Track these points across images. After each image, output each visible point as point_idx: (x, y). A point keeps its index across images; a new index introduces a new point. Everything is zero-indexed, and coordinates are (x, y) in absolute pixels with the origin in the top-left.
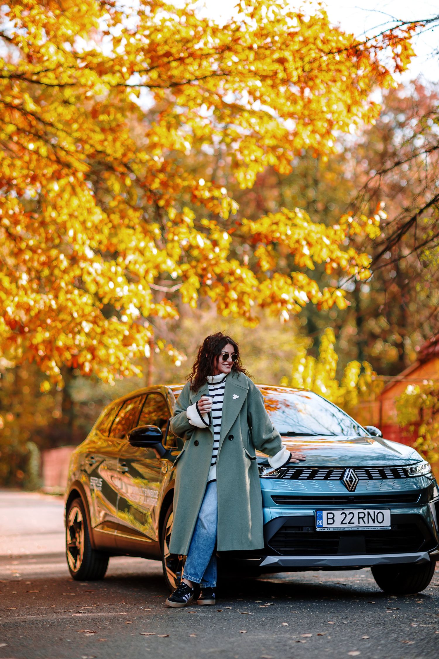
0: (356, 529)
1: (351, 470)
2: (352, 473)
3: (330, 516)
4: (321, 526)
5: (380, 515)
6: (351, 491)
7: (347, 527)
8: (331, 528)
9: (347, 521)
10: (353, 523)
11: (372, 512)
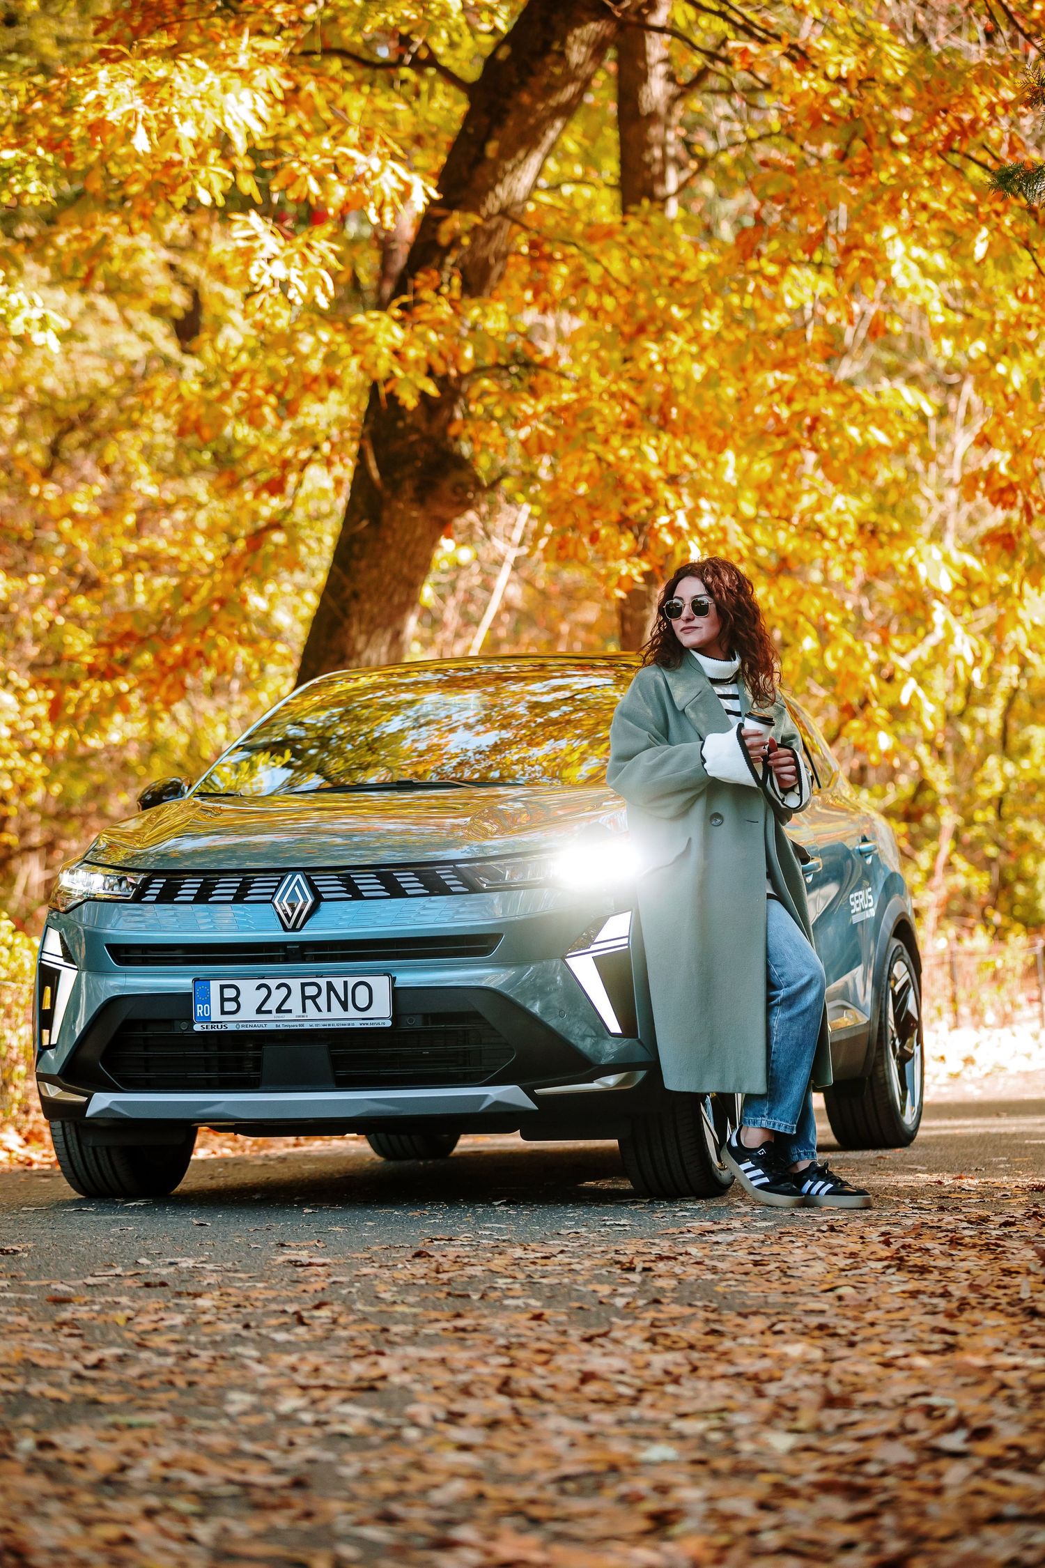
0: (296, 1026)
1: (299, 877)
2: (298, 883)
3: (229, 993)
4: (207, 1019)
5: (362, 993)
6: (294, 929)
7: (271, 1022)
8: (232, 1024)
9: (272, 1005)
10: (290, 1011)
11: (338, 983)
